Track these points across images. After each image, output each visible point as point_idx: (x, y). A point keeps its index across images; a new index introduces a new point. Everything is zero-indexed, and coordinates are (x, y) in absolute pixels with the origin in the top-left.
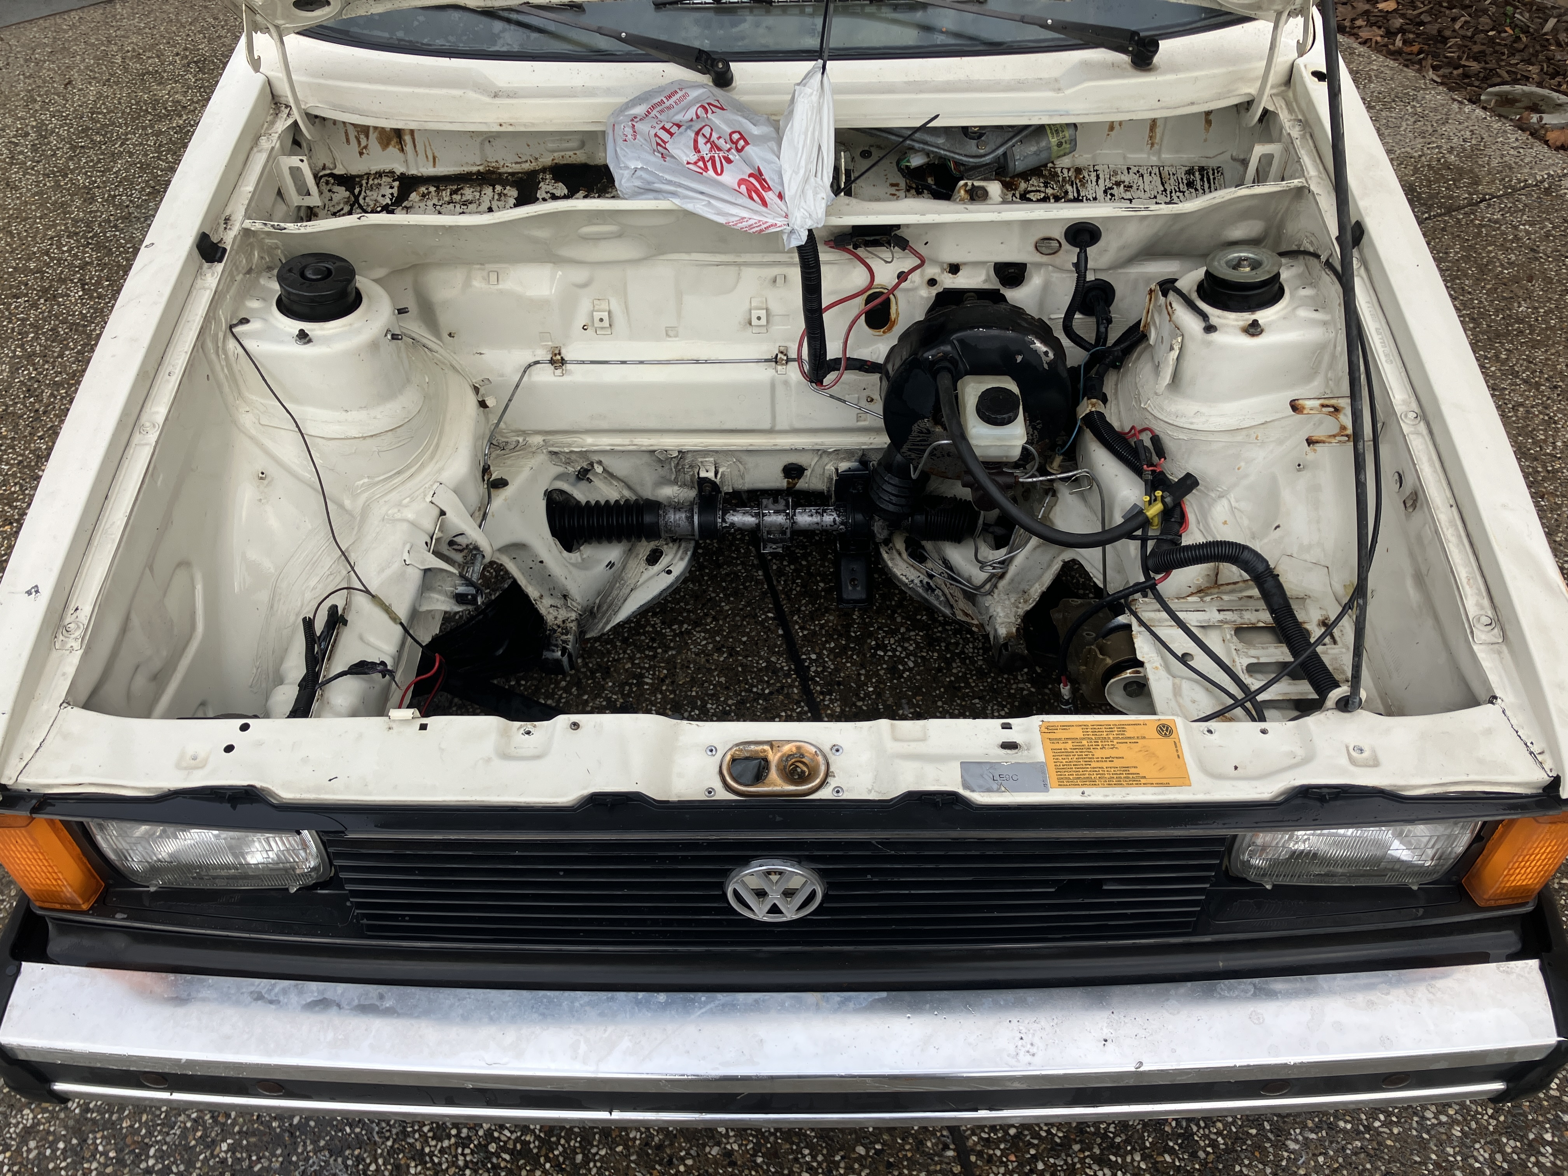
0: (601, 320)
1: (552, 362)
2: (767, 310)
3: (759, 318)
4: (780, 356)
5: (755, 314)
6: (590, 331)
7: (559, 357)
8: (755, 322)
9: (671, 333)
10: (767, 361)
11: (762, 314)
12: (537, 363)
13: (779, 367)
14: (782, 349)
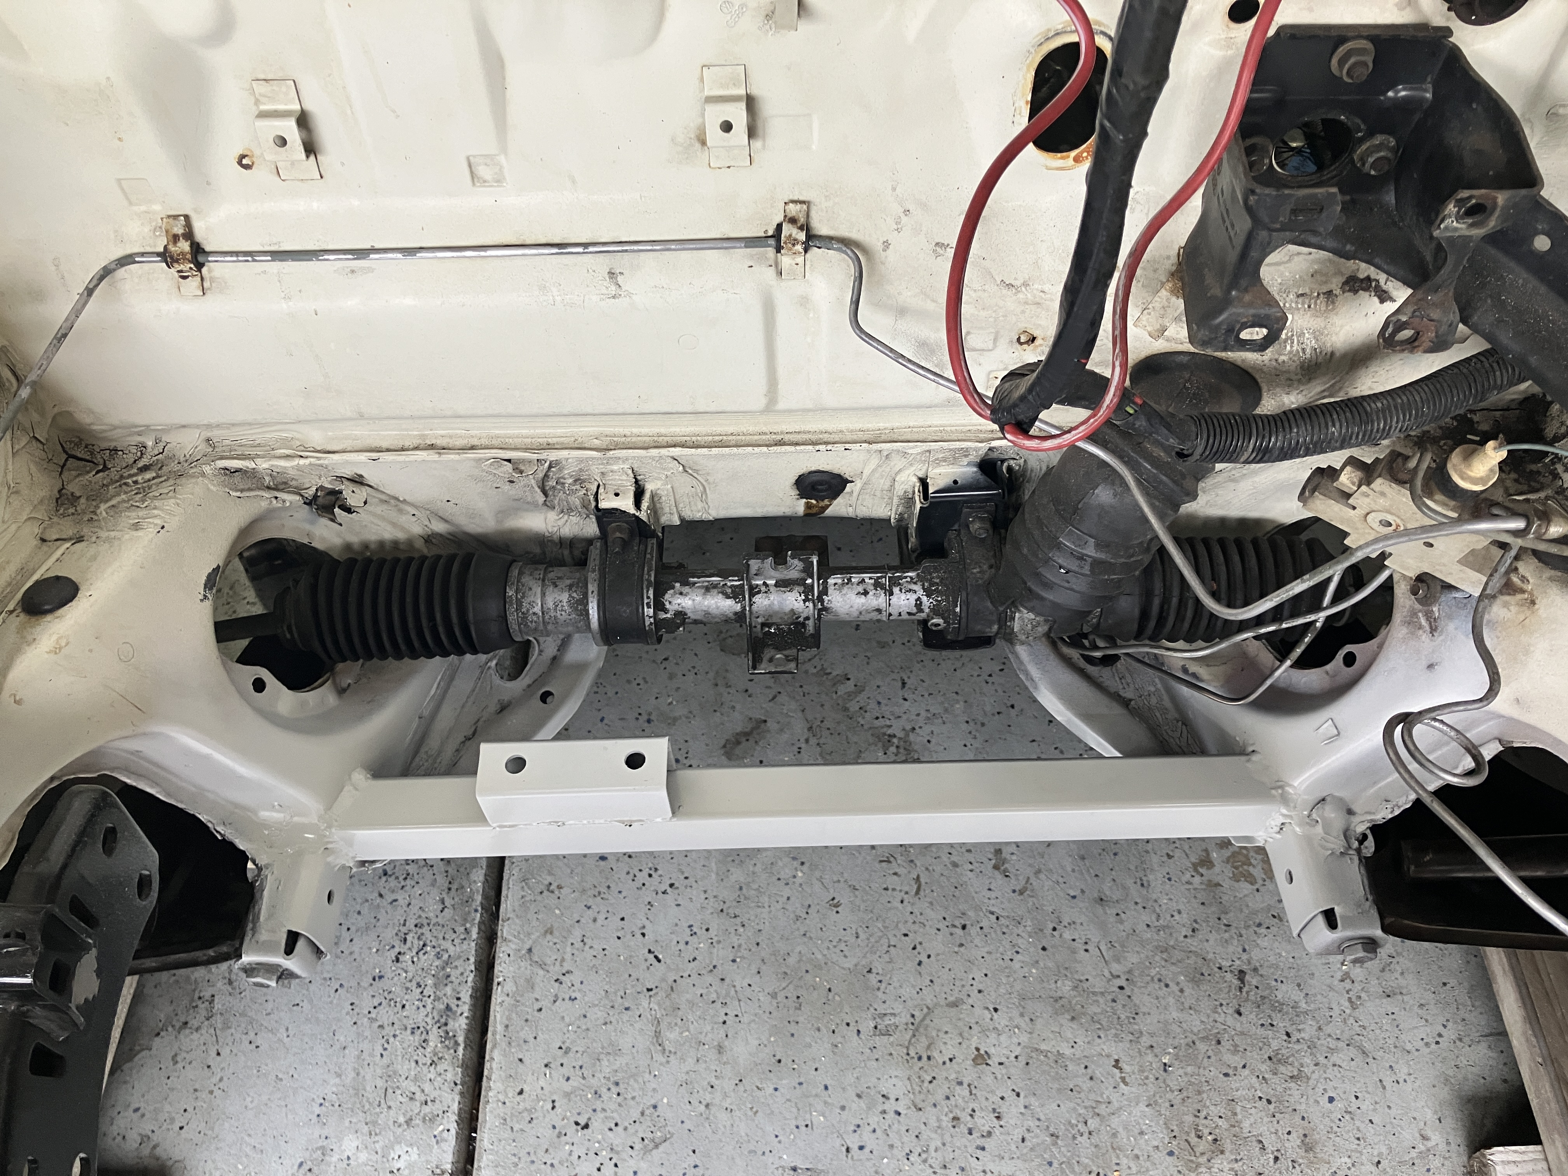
0: (282, 142)
1: (167, 257)
2: (751, 102)
3: (727, 127)
4: (787, 229)
5: (716, 114)
6: (260, 174)
7: (184, 246)
8: (714, 134)
9: (483, 171)
10: (751, 242)
11: (738, 115)
12: (127, 260)
13: (786, 260)
14: (793, 209)
